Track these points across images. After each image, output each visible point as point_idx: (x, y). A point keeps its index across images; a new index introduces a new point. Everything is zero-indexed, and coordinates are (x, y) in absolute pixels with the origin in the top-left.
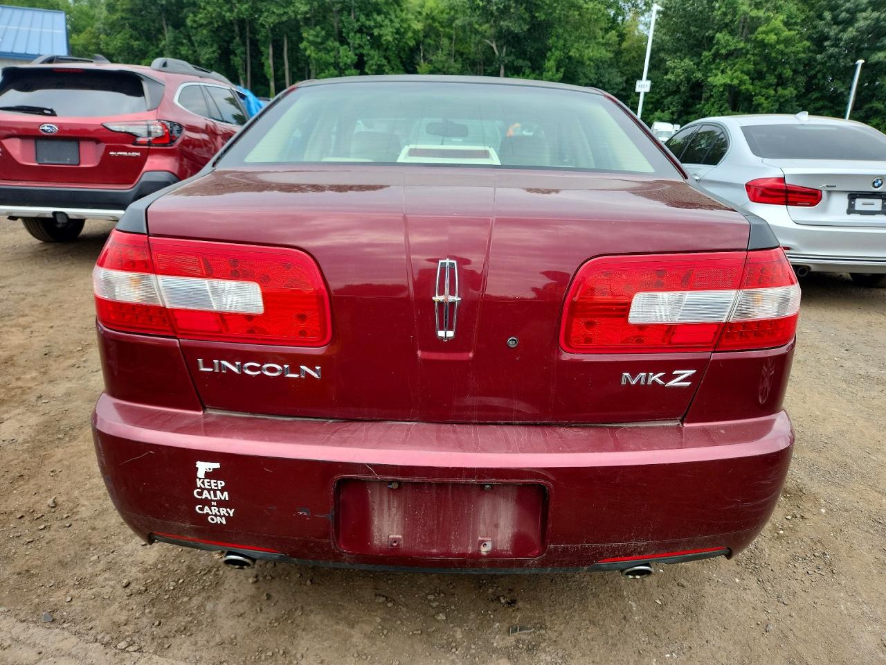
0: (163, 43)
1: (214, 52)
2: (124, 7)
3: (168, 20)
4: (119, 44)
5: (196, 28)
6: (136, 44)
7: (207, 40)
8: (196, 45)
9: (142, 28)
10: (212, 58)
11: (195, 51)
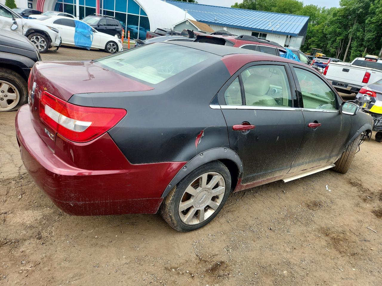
0: (351, 30)
1: (373, 35)
2: (340, 14)
3: (358, 20)
4: (331, 30)
5: (370, 24)
6: (338, 30)
7: (372, 30)
8: (366, 31)
9: (344, 24)
10: (371, 38)
11: (364, 34)
